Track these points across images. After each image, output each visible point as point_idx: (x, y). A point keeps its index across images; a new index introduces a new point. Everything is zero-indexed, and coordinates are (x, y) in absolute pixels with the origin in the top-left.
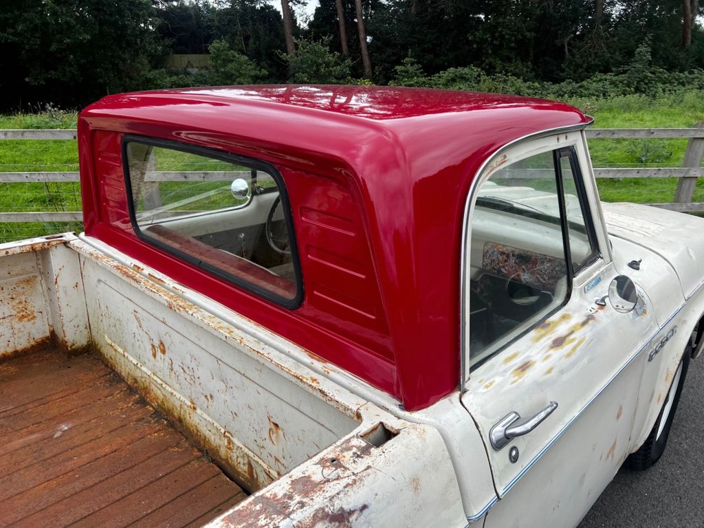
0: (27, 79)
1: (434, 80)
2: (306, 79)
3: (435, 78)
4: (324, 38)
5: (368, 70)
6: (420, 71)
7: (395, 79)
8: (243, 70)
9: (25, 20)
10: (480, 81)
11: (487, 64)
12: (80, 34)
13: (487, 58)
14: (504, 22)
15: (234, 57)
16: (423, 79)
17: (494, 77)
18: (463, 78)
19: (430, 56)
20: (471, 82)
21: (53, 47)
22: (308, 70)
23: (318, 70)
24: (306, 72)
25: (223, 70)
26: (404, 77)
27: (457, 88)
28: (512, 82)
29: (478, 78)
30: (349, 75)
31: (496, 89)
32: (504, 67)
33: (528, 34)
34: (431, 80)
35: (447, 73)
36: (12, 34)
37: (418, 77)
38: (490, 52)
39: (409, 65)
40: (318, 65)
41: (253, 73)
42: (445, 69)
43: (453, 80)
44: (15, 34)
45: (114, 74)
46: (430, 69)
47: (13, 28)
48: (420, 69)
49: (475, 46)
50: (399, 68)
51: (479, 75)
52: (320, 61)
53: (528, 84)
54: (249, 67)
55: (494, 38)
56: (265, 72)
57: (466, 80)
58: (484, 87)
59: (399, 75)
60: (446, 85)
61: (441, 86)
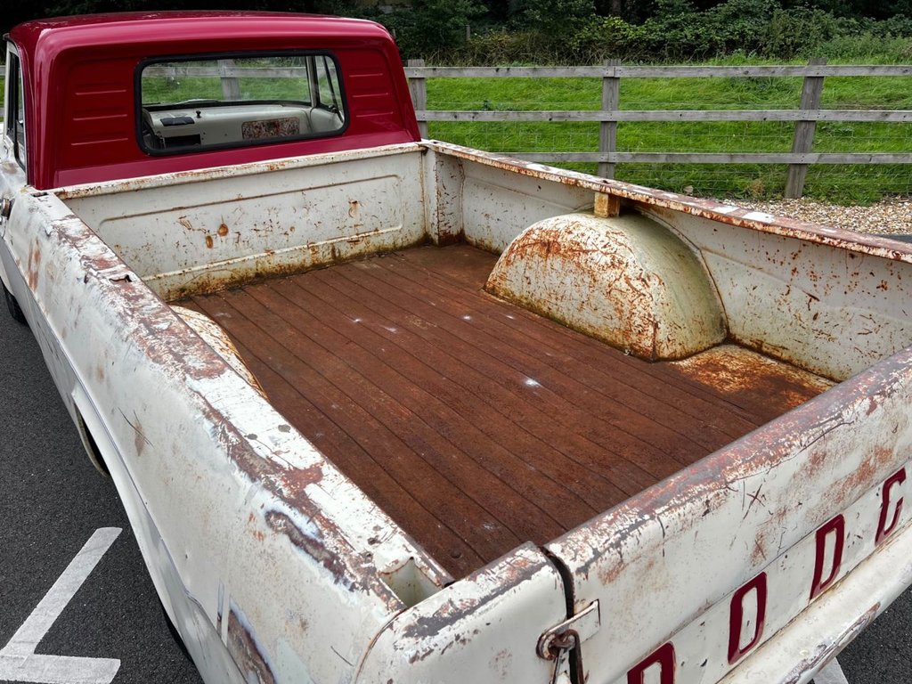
1: (708, 16)
2: (537, 17)
3: (710, 13)
5: (616, 4)
6: (689, 4)
7: (654, 15)
8: (458, 7)
10: (772, 16)
16: (694, 15)
17: (793, 11)
18: (748, 13)
20: (759, 17)
22: (541, 5)
24: (539, 8)
25: (434, 7)
26: (668, 12)
27: (740, 26)
28: (818, 18)
29: (770, 13)
30: (593, 10)
31: (794, 27)
34: (703, 16)
35: (726, 6)
37: (686, 12)
41: (470, 10)
43: (735, 16)
51: (772, 9)
53: (840, 19)
54: (466, 3)
56: (484, 9)
57: (753, 15)
58: (776, 24)
59: (661, 10)
60: (725, 22)
61: (717, 24)
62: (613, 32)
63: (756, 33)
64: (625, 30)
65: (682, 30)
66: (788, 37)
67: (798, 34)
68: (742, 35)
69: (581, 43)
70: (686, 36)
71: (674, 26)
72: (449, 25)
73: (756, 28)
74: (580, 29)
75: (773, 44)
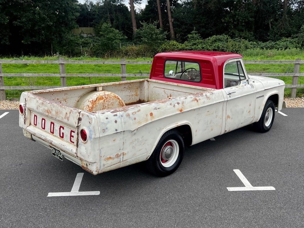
0: (23, 42)
1: (206, 41)
2: (146, 40)
3: (207, 39)
4: (155, 22)
5: (173, 36)
6: (199, 37)
7: (187, 40)
8: (117, 36)
9: (26, 16)
10: (228, 41)
11: (231, 33)
12: (48, 22)
13: (231, 30)
14: (239, 14)
15: (113, 30)
16: (201, 41)
17: (235, 39)
18: (220, 40)
19: (204, 29)
20: (224, 42)
21: (36, 28)
22: (147, 37)
23: (152, 36)
25: (108, 36)
26: (192, 39)
27: (217, 44)
28: (243, 42)
29: (227, 40)
30: (166, 38)
31: (236, 45)
32: (239, 34)
33: (251, 19)
34: (205, 41)
35: (212, 38)
36: (19, 22)
37: (199, 39)
38: (233, 27)
39: (194, 34)
40: (152, 34)
41: (121, 38)
42: (211, 36)
43: (215, 41)
44: (21, 22)
45: (59, 38)
46: (204, 36)
47: (20, 19)
48: (200, 36)
49: (225, 24)
50: (189, 36)
51: (227, 39)
52: (153, 32)
53: (251, 42)
54: (120, 35)
55: (234, 21)
56: (126, 37)
57: (221, 41)
58: (230, 44)
59: (190, 39)
60: (212, 43)
61: (209, 44)
62: (173, 46)
63: (223, 47)
64: (178, 45)
65: (197, 46)
66: (234, 48)
67: (237, 47)
68: (218, 47)
69: (162, 50)
70: (199, 48)
71: (195, 44)
72: (113, 43)
73: (223, 45)
74: (161, 45)
75: (229, 51)
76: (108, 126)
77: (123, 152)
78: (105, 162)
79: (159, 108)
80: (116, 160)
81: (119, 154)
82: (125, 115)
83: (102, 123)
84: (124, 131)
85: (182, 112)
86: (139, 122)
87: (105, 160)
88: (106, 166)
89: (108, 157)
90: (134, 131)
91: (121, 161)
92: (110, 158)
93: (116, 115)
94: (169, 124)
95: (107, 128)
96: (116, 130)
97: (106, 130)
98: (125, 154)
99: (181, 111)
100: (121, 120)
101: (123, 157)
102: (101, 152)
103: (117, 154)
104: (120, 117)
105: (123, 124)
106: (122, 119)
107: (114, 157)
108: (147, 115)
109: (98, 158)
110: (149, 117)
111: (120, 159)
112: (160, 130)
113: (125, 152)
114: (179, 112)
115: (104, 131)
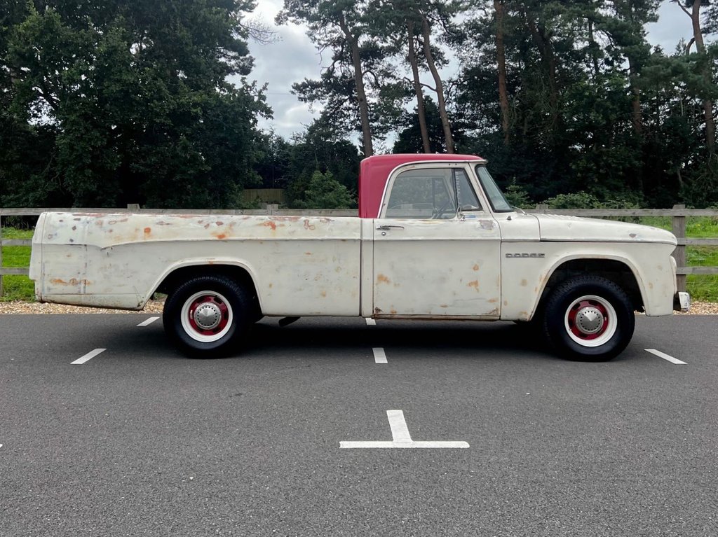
76: (58, 231)
77: (85, 278)
78: (51, 285)
79: (168, 224)
80: (71, 288)
81: (78, 279)
82: (93, 222)
83: (51, 226)
84: (86, 245)
85: (224, 239)
86: (118, 238)
87: (51, 281)
88: (52, 292)
89: (57, 278)
90: (105, 249)
91: (82, 292)
92: (60, 281)
93: (79, 219)
94: (192, 256)
95: (56, 235)
96: (72, 240)
97: (54, 237)
98: (89, 283)
99: (221, 236)
100: (84, 228)
101: (85, 287)
102: (44, 268)
103: (73, 279)
104: (83, 223)
105: (86, 234)
106: (87, 227)
107: (68, 281)
108: (137, 230)
109: (39, 275)
110: (142, 233)
111: (80, 288)
112: (168, 261)
113: (89, 279)
114: (217, 238)
115: (50, 236)
